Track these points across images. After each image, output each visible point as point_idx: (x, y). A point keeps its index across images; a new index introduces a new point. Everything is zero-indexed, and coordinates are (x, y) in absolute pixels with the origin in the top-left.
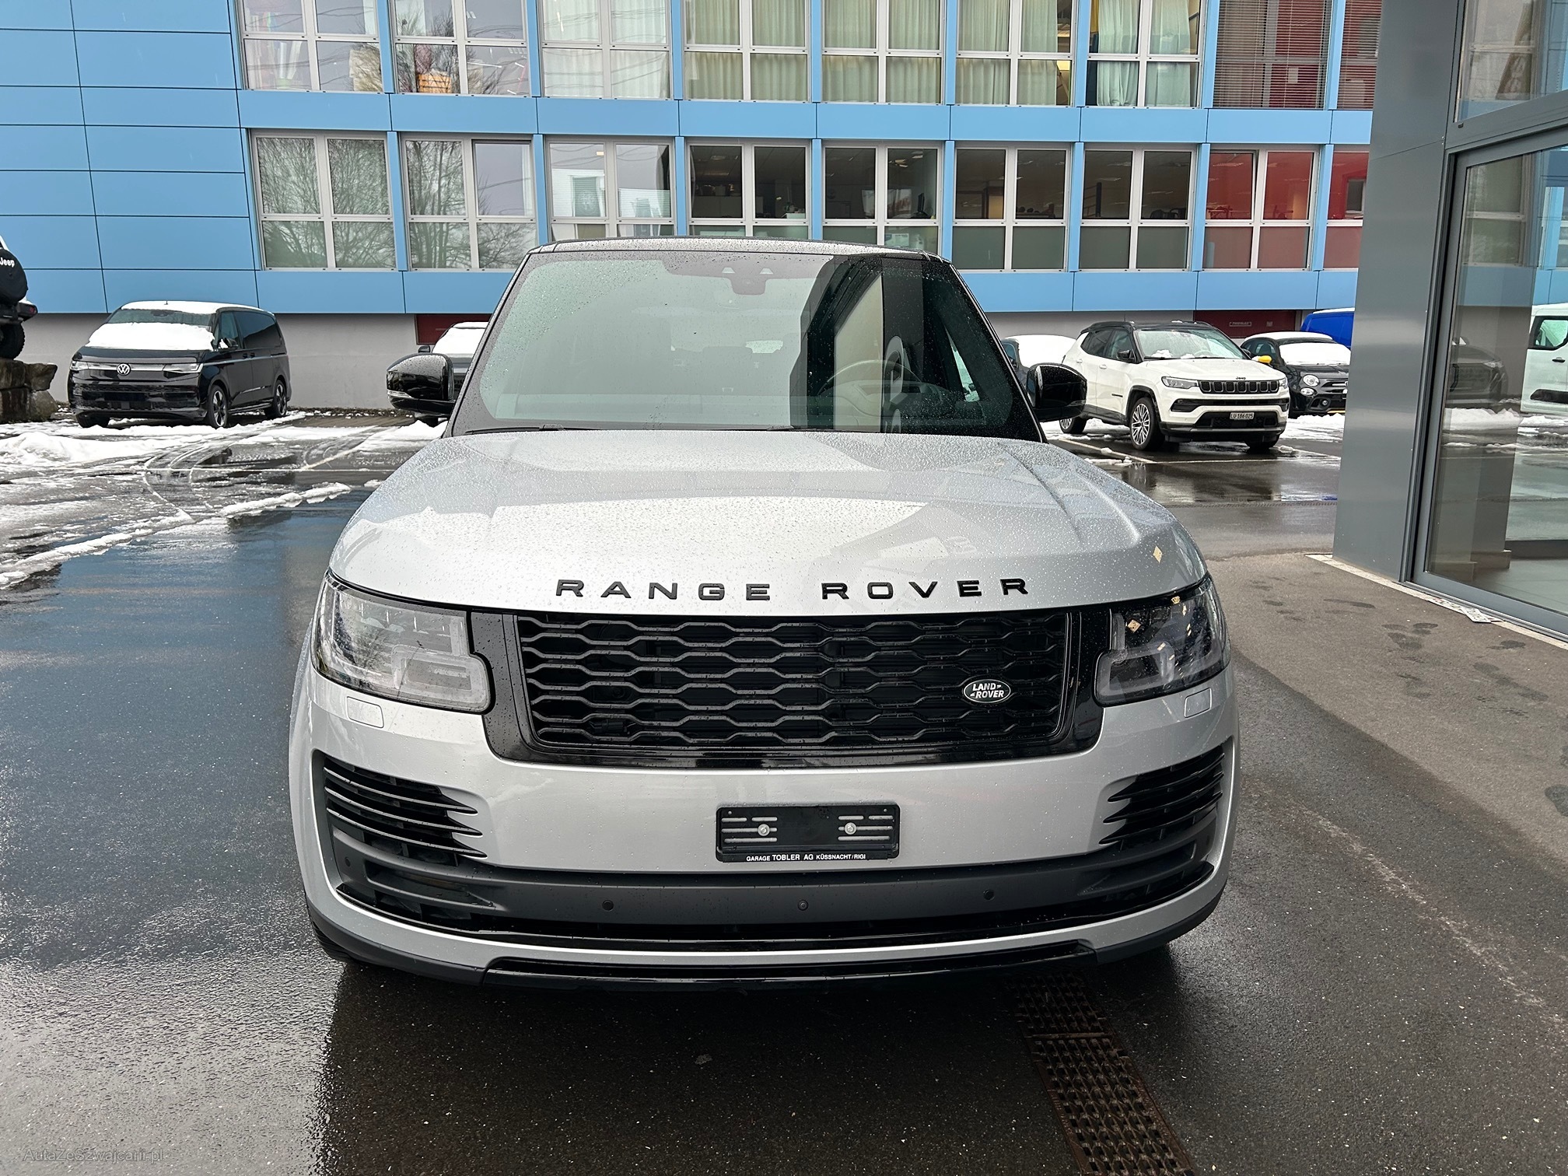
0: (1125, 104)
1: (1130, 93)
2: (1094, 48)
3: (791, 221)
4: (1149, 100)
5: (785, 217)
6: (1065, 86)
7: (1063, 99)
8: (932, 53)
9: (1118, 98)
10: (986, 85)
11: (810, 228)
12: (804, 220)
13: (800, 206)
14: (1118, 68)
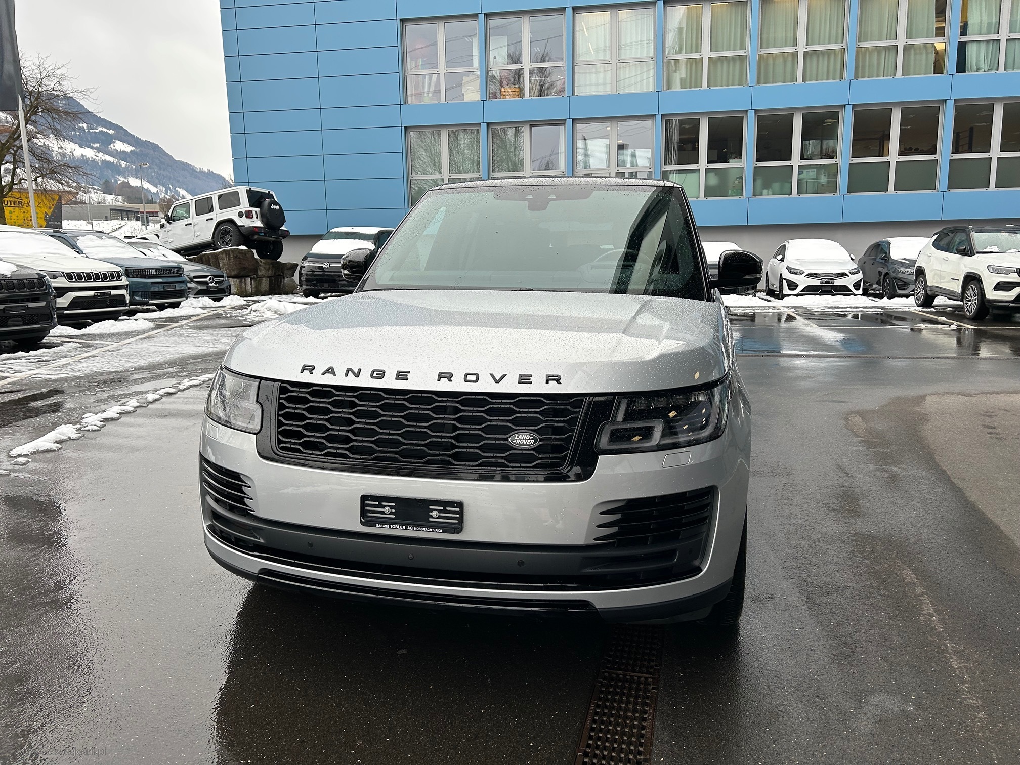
0: (989, 70)
1: (992, 62)
2: (964, 32)
3: (732, 164)
4: (1008, 66)
5: (728, 162)
6: (941, 60)
7: (938, 69)
8: (838, 46)
9: (982, 66)
10: (879, 64)
11: (745, 169)
12: (741, 163)
13: (739, 155)
14: (983, 45)
